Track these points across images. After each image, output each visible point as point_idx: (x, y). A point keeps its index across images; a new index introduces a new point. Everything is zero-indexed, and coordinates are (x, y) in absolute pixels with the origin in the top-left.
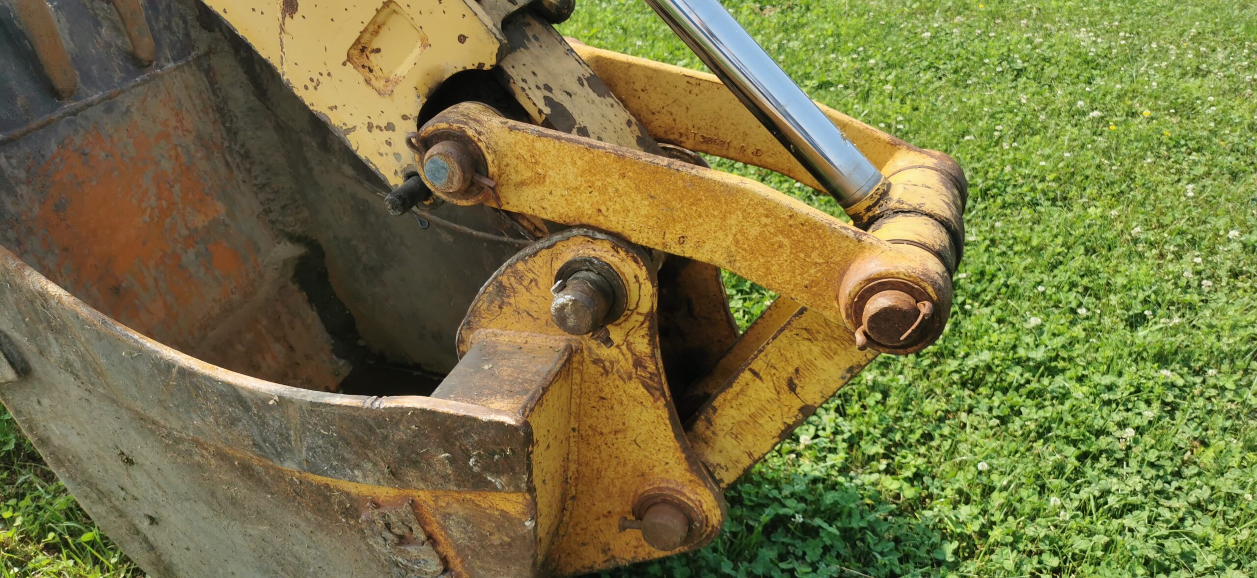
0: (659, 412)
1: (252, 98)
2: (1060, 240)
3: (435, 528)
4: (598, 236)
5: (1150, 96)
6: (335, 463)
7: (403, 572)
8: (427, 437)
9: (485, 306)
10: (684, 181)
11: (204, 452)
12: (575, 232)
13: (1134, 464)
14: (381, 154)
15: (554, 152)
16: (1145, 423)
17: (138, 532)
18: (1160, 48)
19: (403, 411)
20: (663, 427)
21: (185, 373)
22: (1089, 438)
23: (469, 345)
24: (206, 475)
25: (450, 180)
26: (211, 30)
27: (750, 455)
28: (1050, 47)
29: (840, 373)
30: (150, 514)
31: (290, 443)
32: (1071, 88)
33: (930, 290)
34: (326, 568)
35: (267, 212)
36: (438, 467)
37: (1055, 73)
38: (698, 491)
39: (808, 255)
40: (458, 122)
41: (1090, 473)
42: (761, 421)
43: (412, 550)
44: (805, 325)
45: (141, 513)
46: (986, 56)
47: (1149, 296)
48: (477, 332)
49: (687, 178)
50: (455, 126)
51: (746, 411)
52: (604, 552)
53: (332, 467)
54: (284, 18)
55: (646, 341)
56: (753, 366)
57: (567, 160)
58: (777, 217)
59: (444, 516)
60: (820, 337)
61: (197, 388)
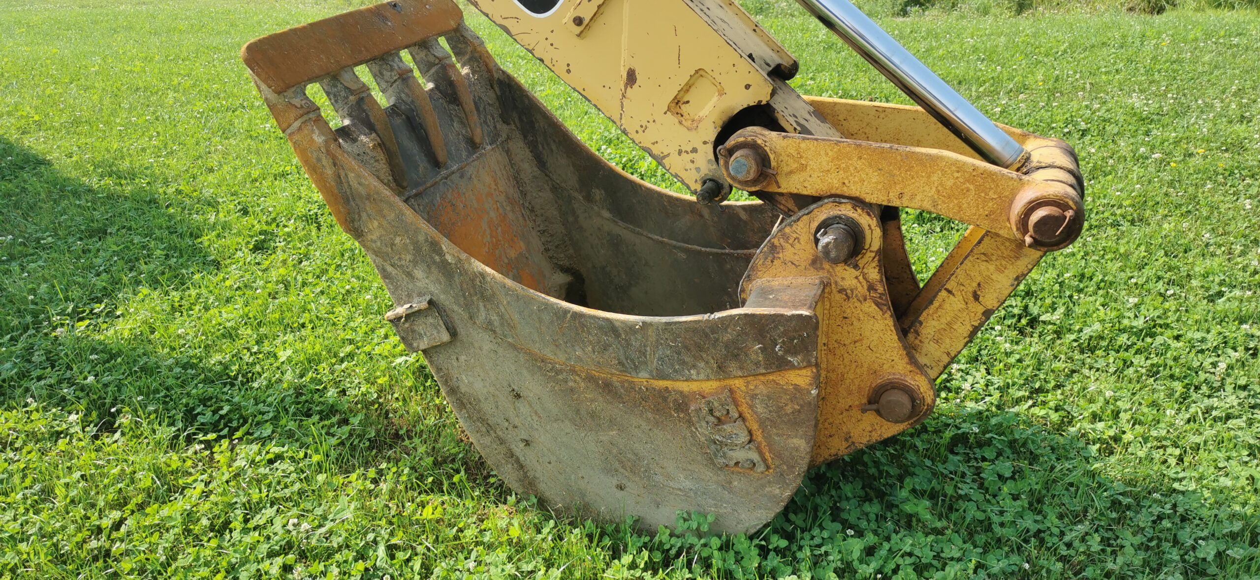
0: (887, 322)
1: (535, 169)
2: (1143, 248)
3: (744, 409)
4: (843, 201)
5: (1203, 140)
6: (677, 367)
7: (719, 447)
8: (747, 334)
9: (761, 262)
10: (902, 156)
11: (577, 378)
12: (826, 201)
13: (1229, 388)
14: (686, 170)
15: (813, 149)
16: (1234, 361)
17: (512, 455)
18: (1206, 105)
19: (732, 317)
20: (890, 332)
21: (577, 316)
22: (1190, 375)
23: (748, 292)
24: (575, 397)
25: (748, 173)
26: (508, 124)
27: (948, 354)
28: (1108, 110)
29: (1010, 282)
30: (525, 437)
31: (646, 357)
32: (1132, 140)
33: (1071, 203)
34: (657, 458)
35: (547, 250)
36: (753, 357)
37: (1116, 130)
38: (916, 378)
39: (987, 194)
40: (751, 136)
41: (1194, 396)
42: (955, 327)
43: (727, 427)
44: (983, 251)
45: (518, 439)
46: (1052, 122)
47: (1224, 280)
48: (754, 282)
49: (904, 154)
50: (749, 139)
51: (943, 320)
52: (846, 440)
53: (675, 371)
54: (626, 89)
55: (877, 270)
56: (948, 286)
57: (822, 153)
58: (965, 171)
59: (752, 397)
60: (994, 258)
61: (583, 326)
